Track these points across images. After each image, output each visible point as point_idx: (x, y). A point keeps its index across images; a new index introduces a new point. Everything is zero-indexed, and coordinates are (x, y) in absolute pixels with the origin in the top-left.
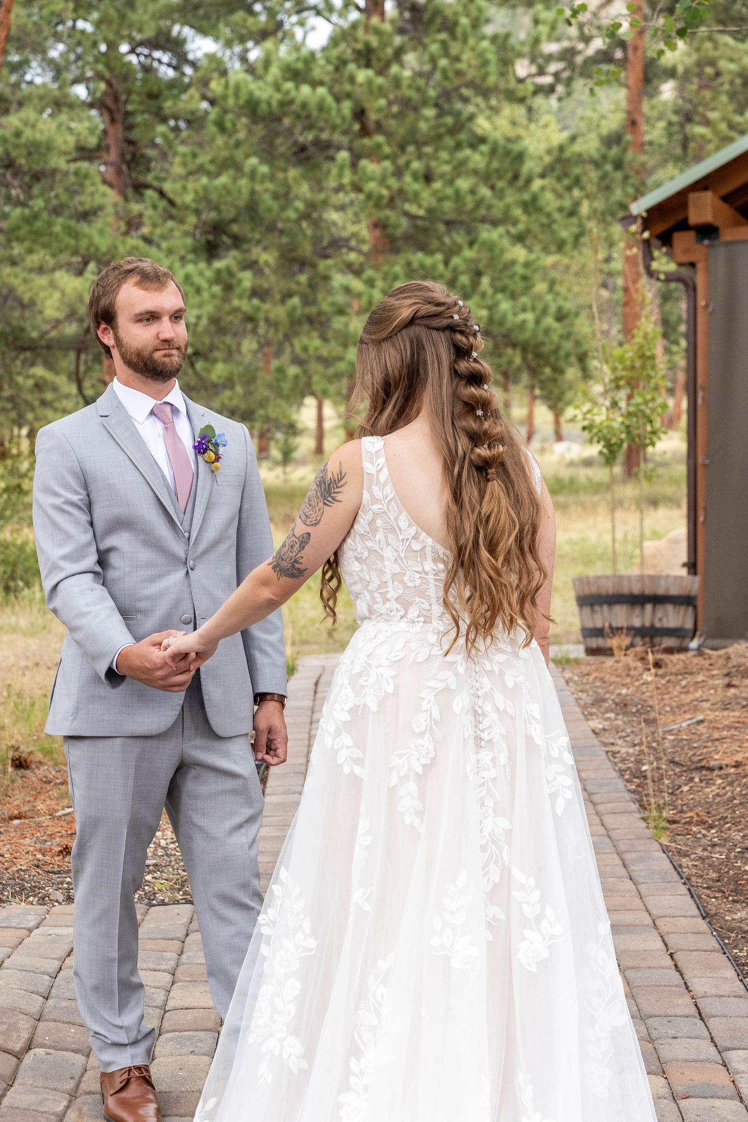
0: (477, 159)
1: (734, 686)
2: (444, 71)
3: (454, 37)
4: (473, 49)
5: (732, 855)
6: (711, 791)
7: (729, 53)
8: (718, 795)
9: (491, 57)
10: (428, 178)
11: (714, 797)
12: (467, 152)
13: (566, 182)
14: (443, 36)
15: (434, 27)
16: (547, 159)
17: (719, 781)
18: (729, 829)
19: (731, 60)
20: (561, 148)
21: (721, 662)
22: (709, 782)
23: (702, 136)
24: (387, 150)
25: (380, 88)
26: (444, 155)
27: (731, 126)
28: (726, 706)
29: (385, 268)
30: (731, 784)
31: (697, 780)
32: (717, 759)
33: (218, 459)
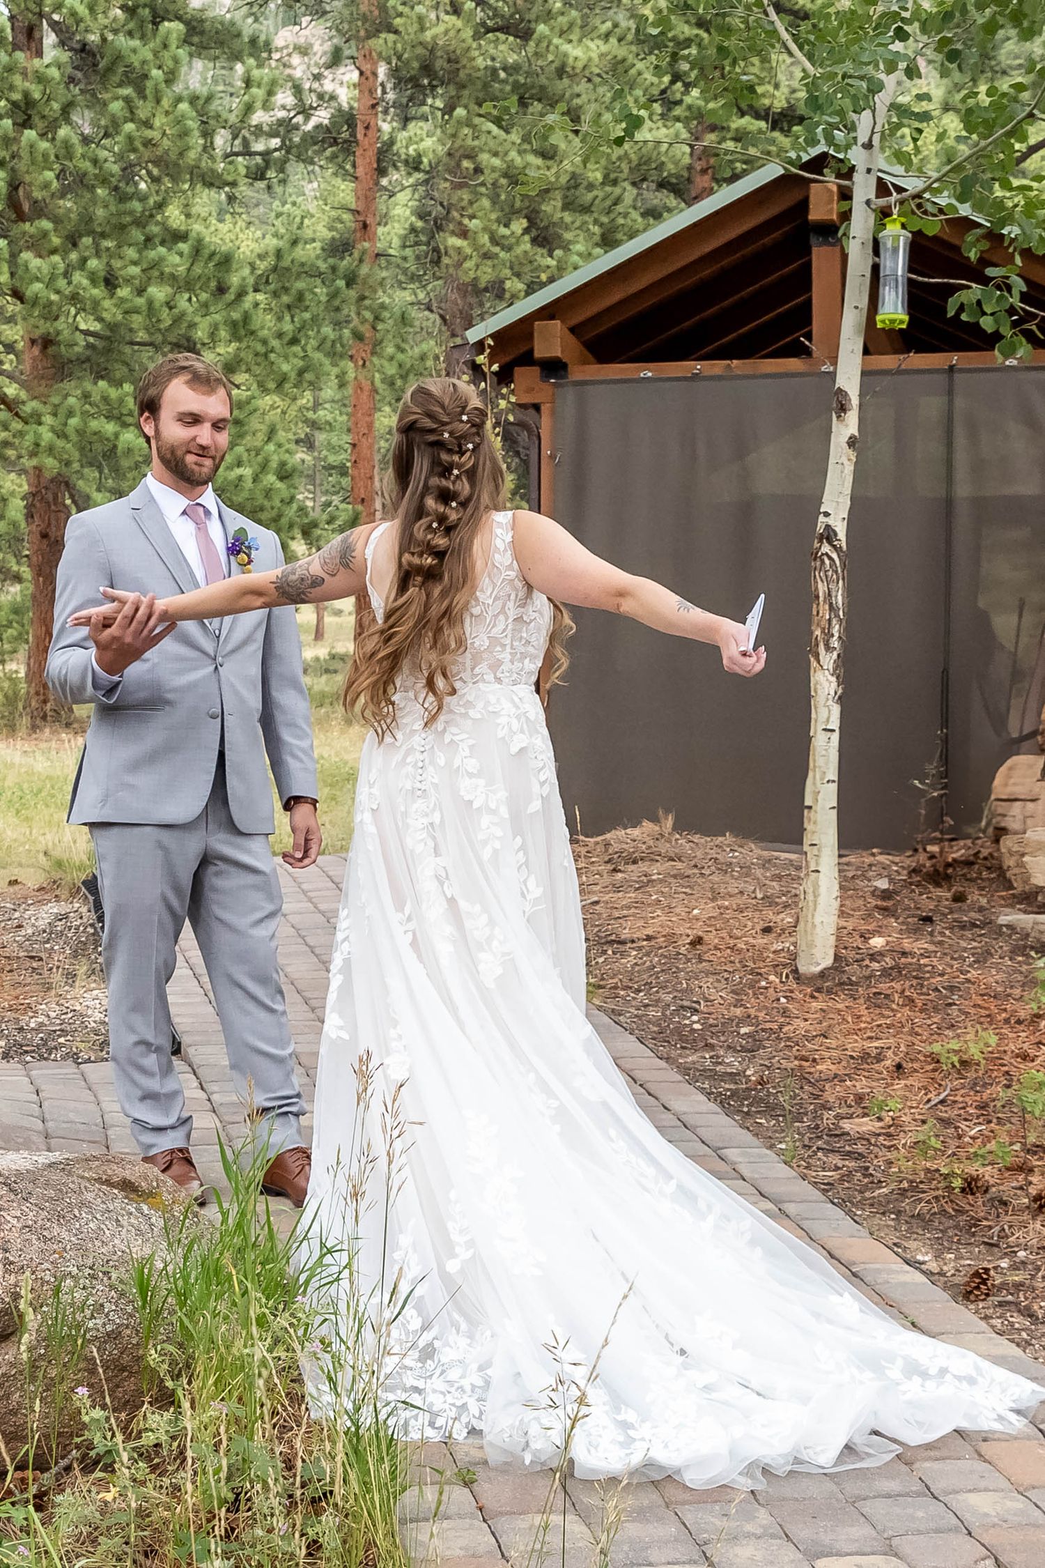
0: (175, 260)
1: (620, 871)
2: (130, 138)
3: (141, 93)
4: (167, 113)
5: (668, 1013)
6: (628, 962)
7: (492, 144)
8: (636, 964)
9: (193, 124)
10: (110, 282)
11: (632, 967)
12: (162, 250)
13: (286, 299)
14: (127, 91)
15: (116, 79)
16: (262, 266)
17: (634, 953)
18: (657, 992)
19: (496, 154)
20: (279, 254)
21: (600, 848)
22: (623, 954)
23: (459, 250)
24: (56, 241)
25: (45, 156)
26: (131, 253)
27: (495, 241)
28: (617, 888)
29: (55, 400)
30: (648, 954)
31: (610, 952)
32: (625, 934)
33: (250, 562)
